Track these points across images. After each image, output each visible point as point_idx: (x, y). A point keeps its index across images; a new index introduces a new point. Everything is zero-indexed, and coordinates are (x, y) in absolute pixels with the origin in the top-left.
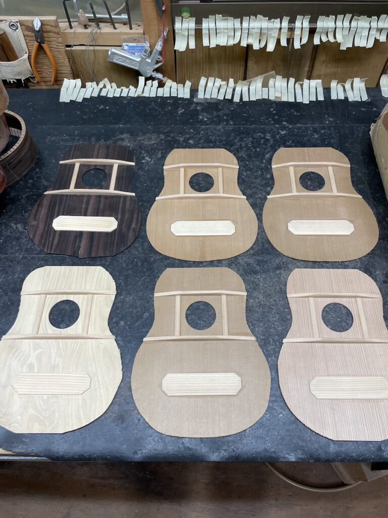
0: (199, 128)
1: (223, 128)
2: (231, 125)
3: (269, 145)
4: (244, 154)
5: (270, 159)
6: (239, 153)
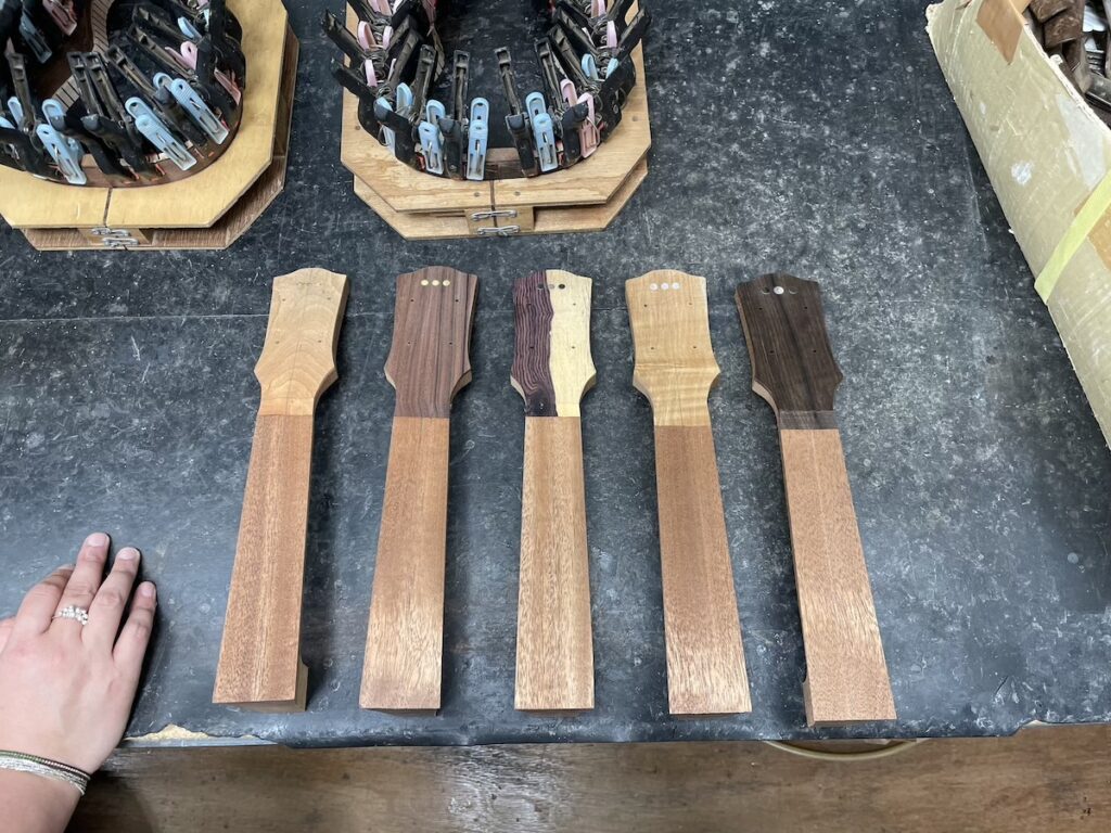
3: (733, 39)
4: (677, 62)
5: (737, 73)
6: (665, 61)
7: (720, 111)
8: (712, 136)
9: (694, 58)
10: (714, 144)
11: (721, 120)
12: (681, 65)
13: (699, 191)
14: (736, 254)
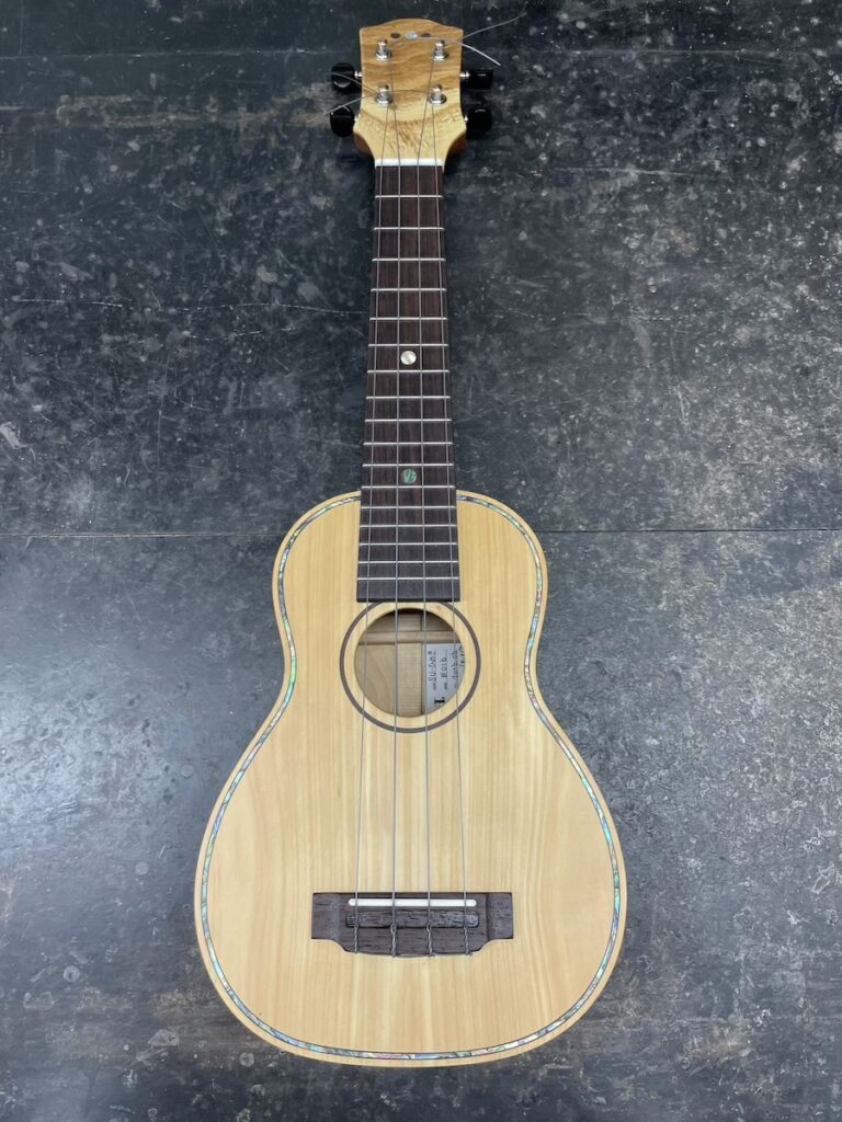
0: (564, 56)
1: (644, 58)
2: (667, 46)
3: (795, 127)
4: (717, 158)
5: (803, 177)
6: (700, 156)
7: (780, 235)
8: (771, 272)
9: (741, 153)
10: (772, 284)
11: (782, 247)
12: (723, 163)
13: (753, 353)
14: (809, 450)
